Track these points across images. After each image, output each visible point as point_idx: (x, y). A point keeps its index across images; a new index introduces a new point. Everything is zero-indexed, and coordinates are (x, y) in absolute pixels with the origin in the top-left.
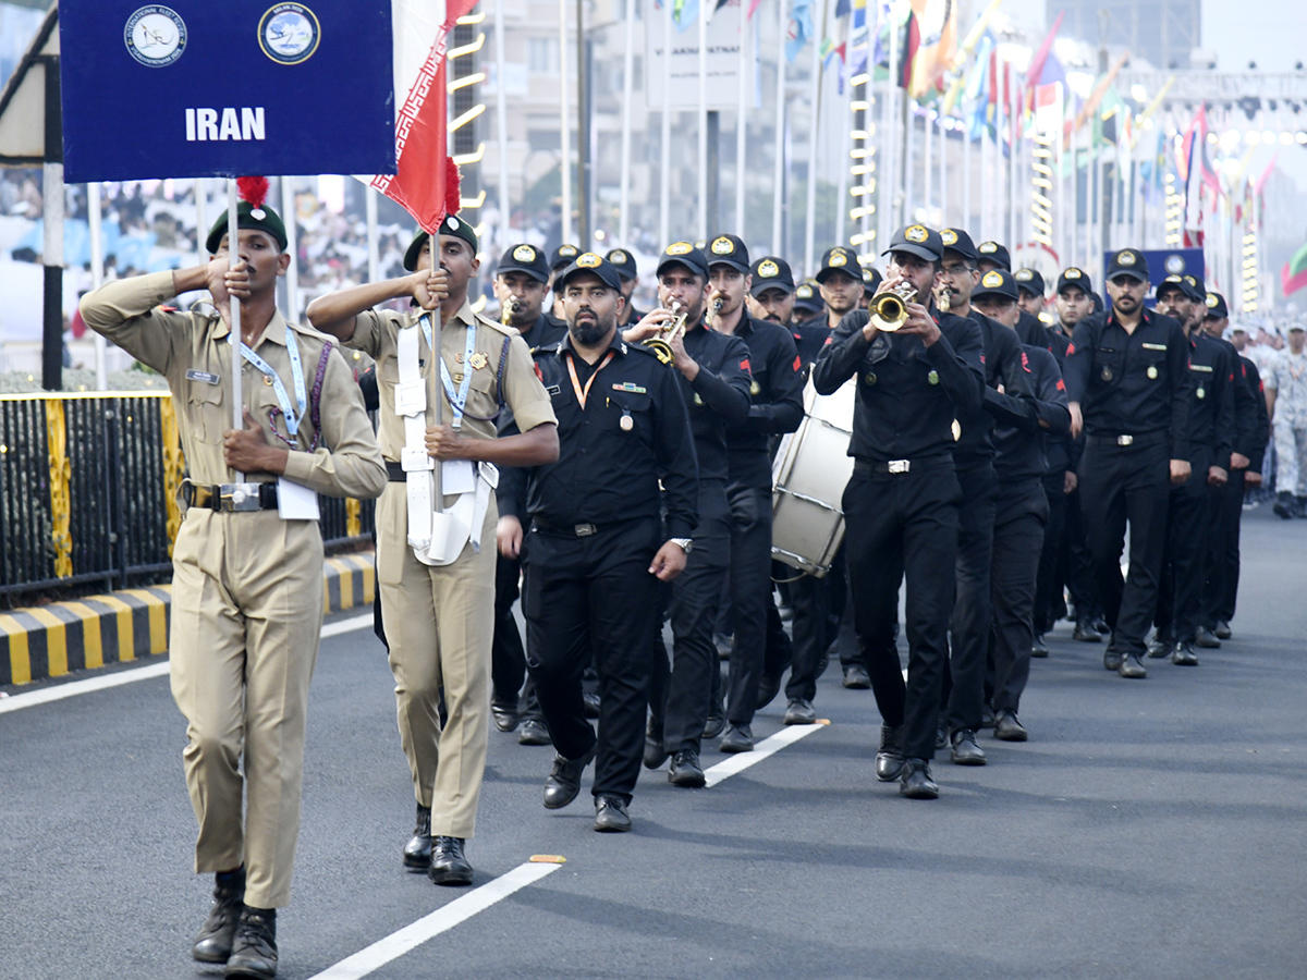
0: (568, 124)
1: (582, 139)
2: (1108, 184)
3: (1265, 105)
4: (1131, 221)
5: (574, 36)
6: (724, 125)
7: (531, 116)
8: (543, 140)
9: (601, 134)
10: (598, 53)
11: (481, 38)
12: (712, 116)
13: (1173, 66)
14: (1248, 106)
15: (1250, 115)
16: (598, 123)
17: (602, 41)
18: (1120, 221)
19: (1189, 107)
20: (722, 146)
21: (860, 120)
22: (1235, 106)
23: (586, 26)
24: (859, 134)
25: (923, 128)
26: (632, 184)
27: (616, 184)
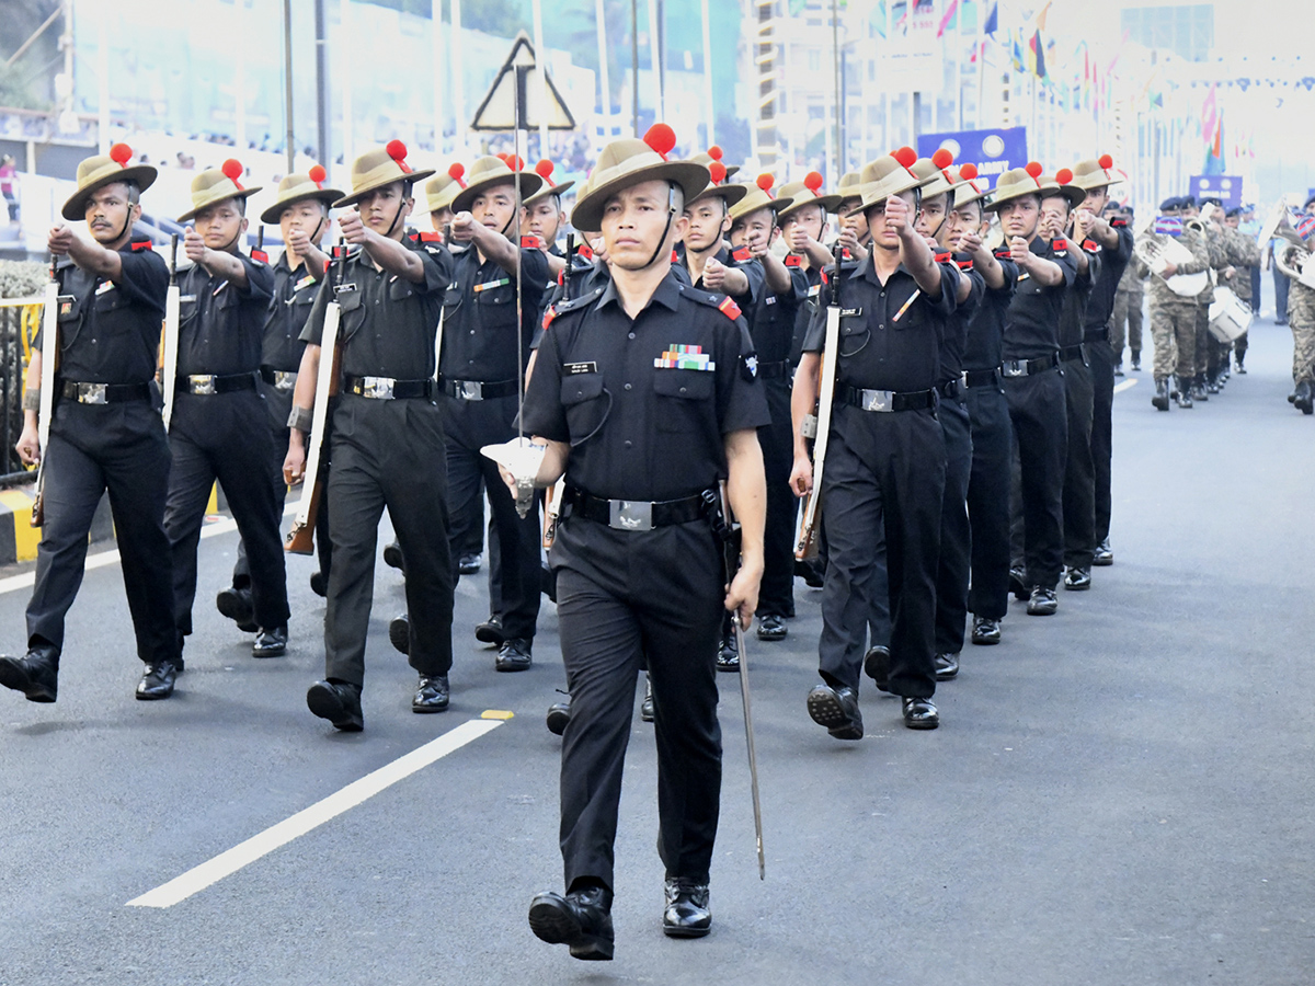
0: (829, 102)
1: (839, 111)
2: (1158, 132)
3: (1253, 82)
4: (1172, 154)
5: (832, 48)
6: (924, 100)
7: (810, 97)
8: (817, 112)
9: (851, 108)
10: (849, 58)
11: (775, 50)
12: (917, 95)
13: (1197, 60)
14: (1243, 83)
15: (1244, 88)
16: (850, 101)
17: (852, 52)
18: (1165, 154)
19: (1207, 85)
20: (923, 113)
21: (1006, 96)
22: (1235, 83)
23: (840, 43)
24: (1006, 105)
25: (1044, 100)
26: (869, 138)
27: (858, 138)
